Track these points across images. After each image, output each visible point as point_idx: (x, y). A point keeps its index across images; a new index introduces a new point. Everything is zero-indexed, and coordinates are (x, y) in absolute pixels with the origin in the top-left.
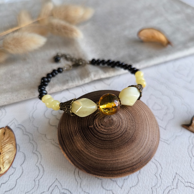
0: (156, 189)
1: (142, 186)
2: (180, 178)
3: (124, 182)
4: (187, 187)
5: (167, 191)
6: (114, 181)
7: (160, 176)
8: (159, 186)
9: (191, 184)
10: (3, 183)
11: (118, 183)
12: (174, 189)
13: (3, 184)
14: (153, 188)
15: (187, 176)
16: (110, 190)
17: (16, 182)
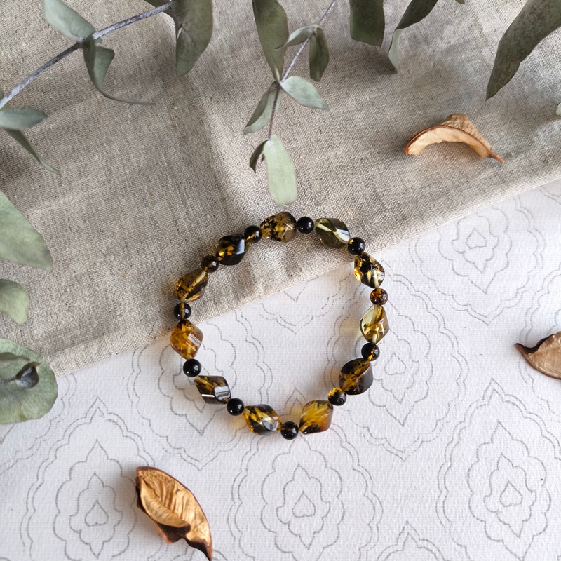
0: (368, 550)
1: (344, 545)
2: (412, 532)
3: (314, 537)
4: (420, 548)
5: (383, 557)
6: (296, 535)
7: (377, 527)
8: (372, 546)
9: (429, 544)
10: (106, 541)
11: (303, 540)
12: (398, 552)
13: (105, 543)
14: (362, 549)
15: (426, 528)
16: (288, 552)
17: (129, 539)
